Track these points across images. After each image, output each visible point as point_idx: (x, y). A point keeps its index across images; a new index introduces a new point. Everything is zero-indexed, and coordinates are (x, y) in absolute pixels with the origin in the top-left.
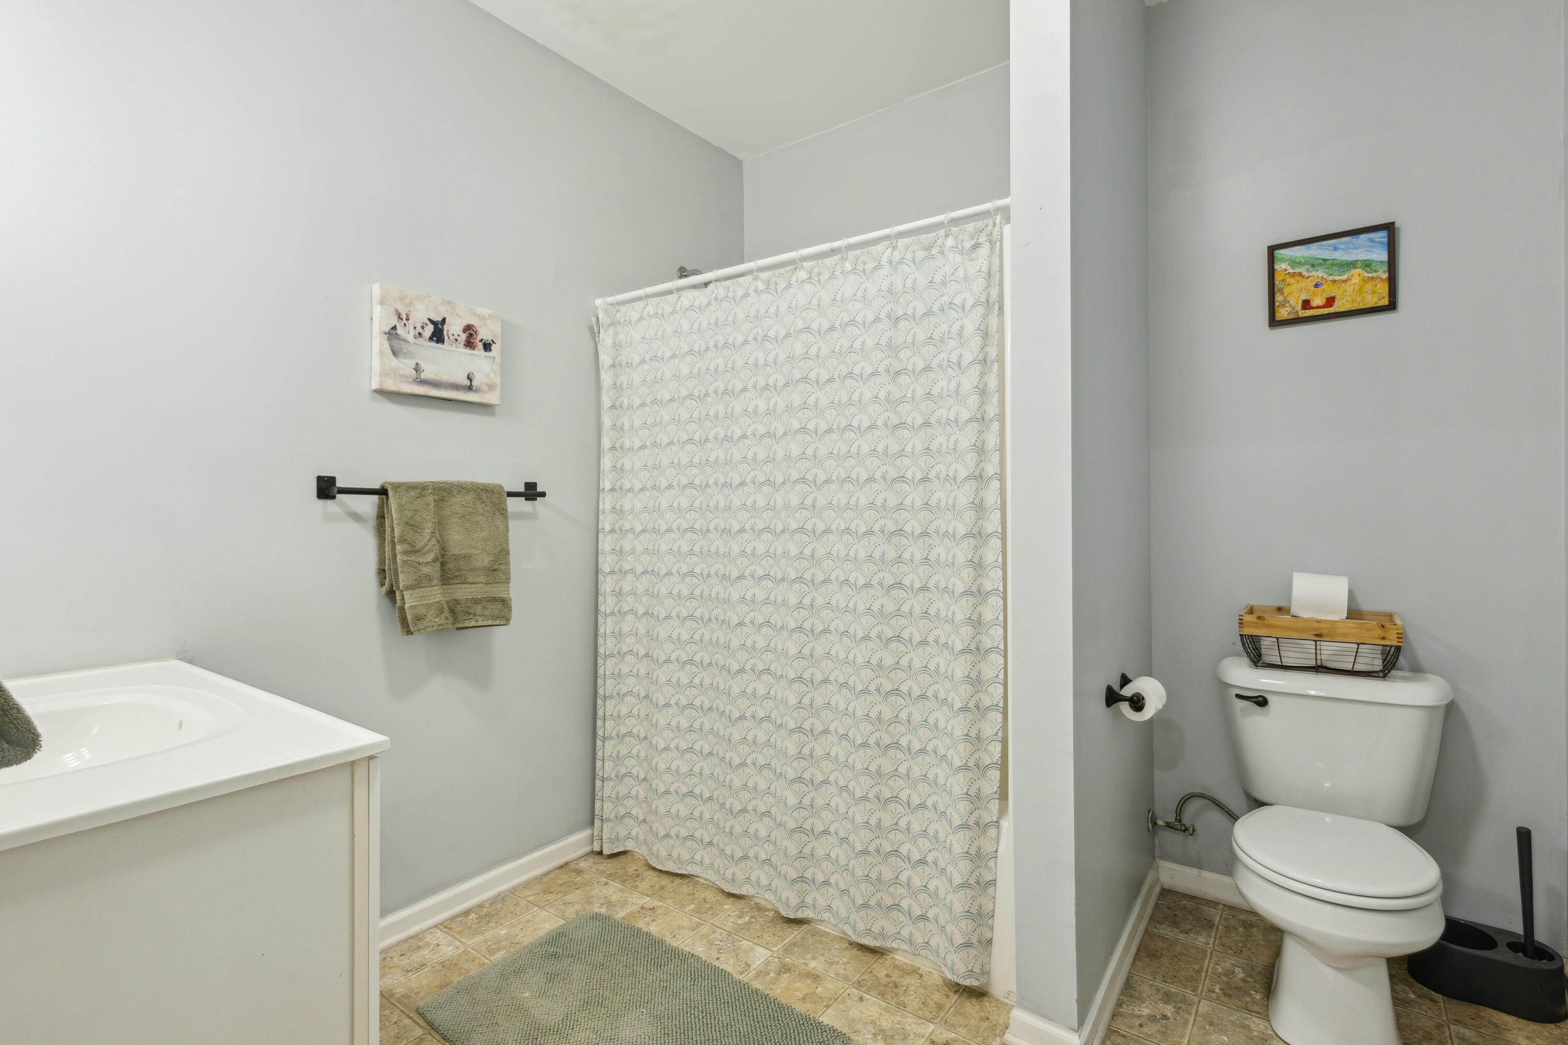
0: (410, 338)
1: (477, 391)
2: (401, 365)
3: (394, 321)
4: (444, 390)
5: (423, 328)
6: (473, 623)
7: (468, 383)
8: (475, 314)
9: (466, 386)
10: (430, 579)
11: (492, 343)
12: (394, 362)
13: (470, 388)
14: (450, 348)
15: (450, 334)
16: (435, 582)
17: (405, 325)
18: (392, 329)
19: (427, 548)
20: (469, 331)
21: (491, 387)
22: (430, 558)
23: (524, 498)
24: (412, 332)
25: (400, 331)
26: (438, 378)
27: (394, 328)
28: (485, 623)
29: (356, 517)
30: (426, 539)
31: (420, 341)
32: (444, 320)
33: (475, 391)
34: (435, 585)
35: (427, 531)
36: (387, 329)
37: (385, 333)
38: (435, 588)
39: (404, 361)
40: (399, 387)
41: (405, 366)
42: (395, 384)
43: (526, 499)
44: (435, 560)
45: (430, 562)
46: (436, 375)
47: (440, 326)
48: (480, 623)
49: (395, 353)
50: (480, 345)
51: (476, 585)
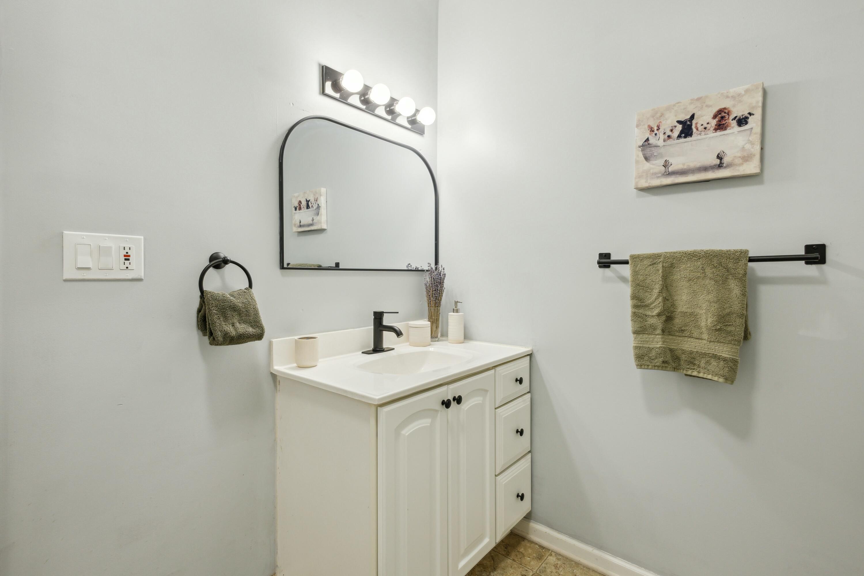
0: (661, 143)
1: (729, 166)
2: (652, 166)
3: (647, 135)
4: (691, 175)
5: (672, 131)
6: (695, 373)
7: (718, 162)
8: (727, 97)
9: (715, 165)
10: (653, 328)
11: (748, 116)
12: (647, 165)
13: (720, 166)
14: (699, 137)
15: (699, 126)
16: (659, 331)
17: (656, 134)
18: (645, 141)
19: (654, 305)
20: (720, 116)
21: (747, 159)
22: (656, 312)
23: (804, 262)
24: (662, 137)
25: (652, 141)
26: (685, 167)
27: (648, 140)
28: (705, 376)
29: (623, 279)
30: (654, 297)
31: (669, 142)
32: (692, 117)
33: (726, 167)
34: (658, 334)
35: (656, 291)
36: (641, 143)
37: (640, 147)
38: (657, 336)
39: (656, 162)
40: (650, 183)
41: (657, 165)
42: (646, 182)
43: (807, 263)
44: (659, 315)
45: (655, 316)
46: (684, 164)
47: (688, 123)
48: (701, 375)
49: (647, 159)
50: (734, 123)
51: (700, 341)
